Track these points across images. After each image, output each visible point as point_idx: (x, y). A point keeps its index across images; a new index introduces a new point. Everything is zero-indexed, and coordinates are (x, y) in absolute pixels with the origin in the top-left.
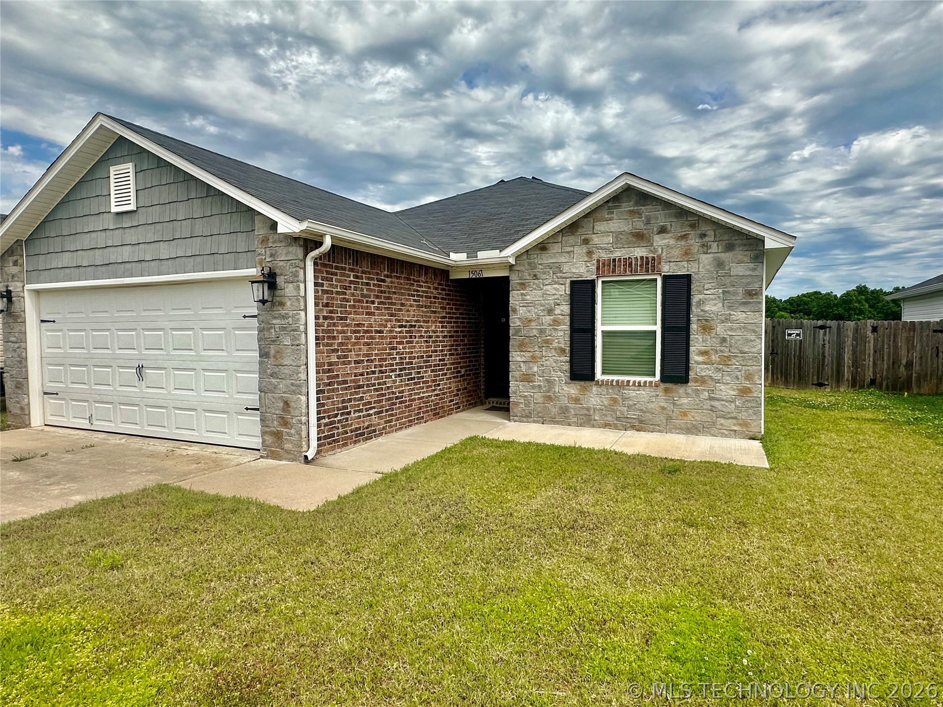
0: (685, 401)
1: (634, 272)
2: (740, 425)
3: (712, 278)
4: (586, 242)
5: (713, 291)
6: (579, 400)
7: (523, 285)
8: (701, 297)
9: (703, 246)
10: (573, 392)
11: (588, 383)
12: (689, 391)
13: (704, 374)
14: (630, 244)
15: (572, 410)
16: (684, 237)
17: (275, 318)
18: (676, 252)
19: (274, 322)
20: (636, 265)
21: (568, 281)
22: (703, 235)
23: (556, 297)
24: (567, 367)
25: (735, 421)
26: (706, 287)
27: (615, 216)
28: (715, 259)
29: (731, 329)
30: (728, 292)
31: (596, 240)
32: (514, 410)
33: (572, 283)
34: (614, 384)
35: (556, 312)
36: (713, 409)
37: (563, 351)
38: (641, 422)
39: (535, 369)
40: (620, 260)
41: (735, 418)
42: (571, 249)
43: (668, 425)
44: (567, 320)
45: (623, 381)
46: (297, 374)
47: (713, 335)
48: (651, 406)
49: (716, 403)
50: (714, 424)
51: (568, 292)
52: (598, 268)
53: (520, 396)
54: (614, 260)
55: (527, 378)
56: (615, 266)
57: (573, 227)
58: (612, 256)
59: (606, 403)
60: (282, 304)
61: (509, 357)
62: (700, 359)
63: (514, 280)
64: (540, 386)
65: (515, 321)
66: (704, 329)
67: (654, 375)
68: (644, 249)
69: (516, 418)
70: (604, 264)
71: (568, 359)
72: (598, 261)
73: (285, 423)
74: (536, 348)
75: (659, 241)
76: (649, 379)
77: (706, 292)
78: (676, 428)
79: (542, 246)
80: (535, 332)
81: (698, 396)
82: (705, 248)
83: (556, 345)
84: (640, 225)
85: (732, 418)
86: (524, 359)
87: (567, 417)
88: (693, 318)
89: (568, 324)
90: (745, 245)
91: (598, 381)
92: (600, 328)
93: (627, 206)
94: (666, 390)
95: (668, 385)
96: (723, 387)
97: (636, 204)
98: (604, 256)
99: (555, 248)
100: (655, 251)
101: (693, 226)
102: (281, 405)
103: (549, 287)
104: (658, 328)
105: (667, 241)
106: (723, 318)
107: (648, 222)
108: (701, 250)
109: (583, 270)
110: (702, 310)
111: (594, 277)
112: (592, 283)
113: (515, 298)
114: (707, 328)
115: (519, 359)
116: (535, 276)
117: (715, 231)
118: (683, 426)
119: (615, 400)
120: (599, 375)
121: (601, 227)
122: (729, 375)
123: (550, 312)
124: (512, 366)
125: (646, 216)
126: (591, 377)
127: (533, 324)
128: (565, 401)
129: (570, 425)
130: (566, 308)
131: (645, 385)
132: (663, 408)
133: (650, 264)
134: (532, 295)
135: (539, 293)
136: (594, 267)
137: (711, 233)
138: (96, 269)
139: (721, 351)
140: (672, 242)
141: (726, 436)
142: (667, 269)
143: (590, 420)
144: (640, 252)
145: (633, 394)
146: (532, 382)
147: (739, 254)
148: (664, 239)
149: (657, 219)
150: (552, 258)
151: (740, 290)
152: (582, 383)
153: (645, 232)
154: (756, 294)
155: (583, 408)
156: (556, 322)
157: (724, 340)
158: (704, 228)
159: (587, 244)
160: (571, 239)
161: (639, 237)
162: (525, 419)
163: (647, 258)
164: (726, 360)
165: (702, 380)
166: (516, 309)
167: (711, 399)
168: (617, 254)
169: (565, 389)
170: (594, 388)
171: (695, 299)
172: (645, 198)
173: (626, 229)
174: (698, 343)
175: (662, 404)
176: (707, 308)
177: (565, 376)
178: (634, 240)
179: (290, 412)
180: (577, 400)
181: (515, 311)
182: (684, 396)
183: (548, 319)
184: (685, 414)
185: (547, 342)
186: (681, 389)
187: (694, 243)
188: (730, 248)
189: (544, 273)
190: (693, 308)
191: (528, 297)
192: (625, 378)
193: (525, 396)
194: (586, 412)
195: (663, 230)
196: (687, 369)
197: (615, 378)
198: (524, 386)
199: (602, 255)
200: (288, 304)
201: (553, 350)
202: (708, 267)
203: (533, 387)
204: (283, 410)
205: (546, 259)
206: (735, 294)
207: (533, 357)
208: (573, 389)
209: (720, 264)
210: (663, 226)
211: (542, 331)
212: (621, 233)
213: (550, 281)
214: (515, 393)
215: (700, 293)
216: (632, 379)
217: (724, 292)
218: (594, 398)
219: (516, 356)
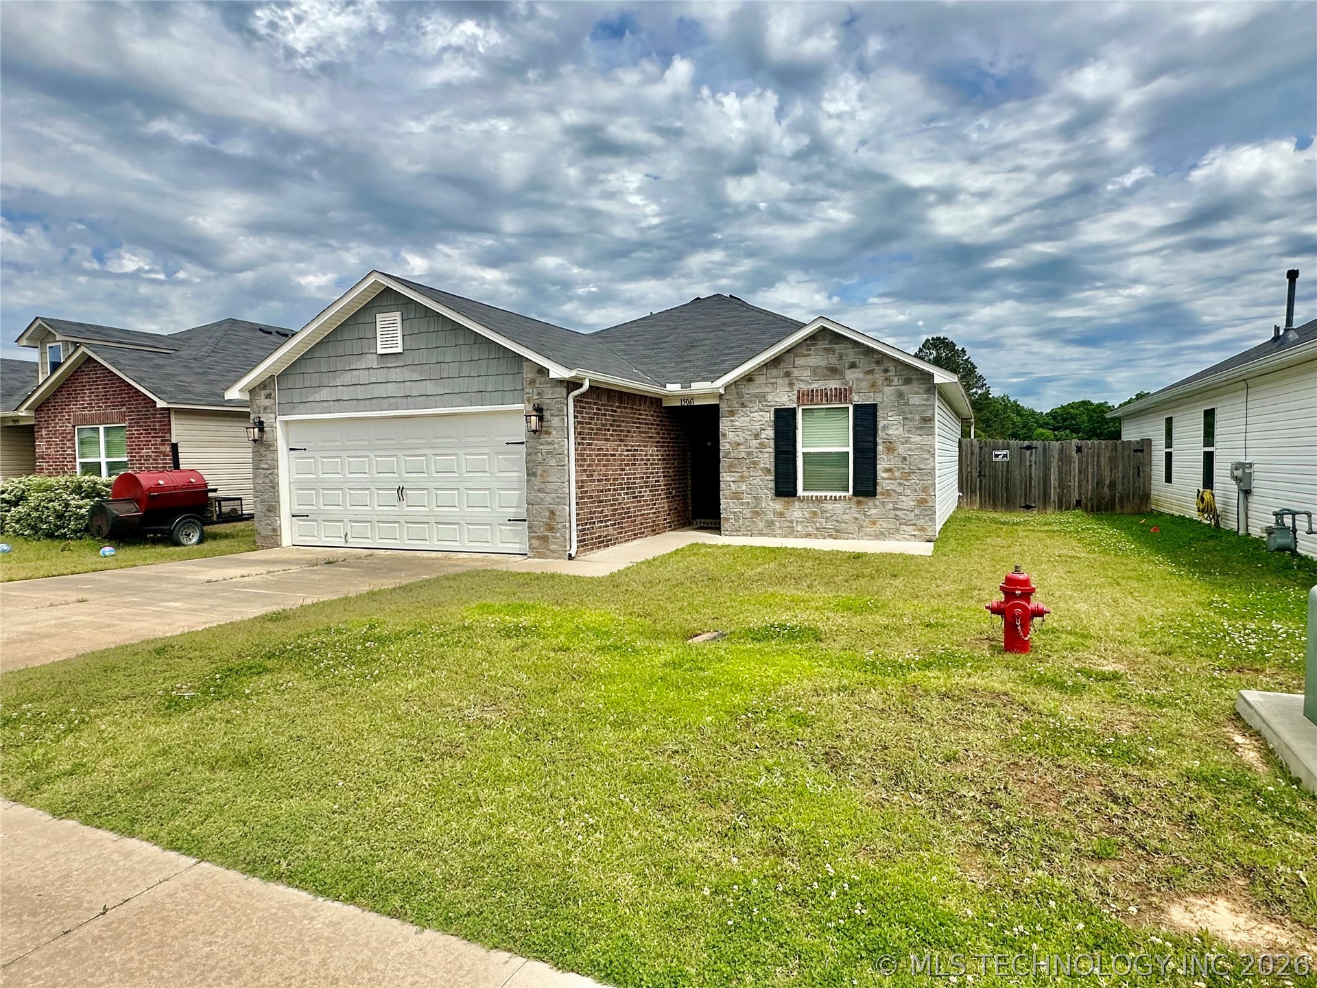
0: (873, 511)
1: (829, 401)
2: (919, 530)
3: (894, 407)
4: (788, 374)
5: (895, 418)
6: (783, 514)
7: (732, 413)
8: (886, 422)
9: (886, 379)
10: (777, 507)
11: (791, 499)
12: (878, 503)
13: (888, 488)
14: (825, 378)
15: (777, 523)
16: (871, 372)
17: (542, 444)
18: (864, 385)
19: (541, 447)
20: (831, 395)
21: (773, 409)
22: (886, 371)
23: (761, 423)
24: (772, 485)
25: (915, 527)
26: (889, 414)
27: (812, 352)
28: (897, 391)
29: (910, 450)
30: (907, 418)
31: (796, 373)
32: (725, 526)
33: (776, 410)
34: (814, 498)
35: (762, 437)
36: (896, 518)
37: (769, 471)
38: (837, 531)
39: (744, 488)
40: (817, 391)
41: (915, 525)
42: (774, 380)
43: (861, 532)
44: (772, 443)
45: (821, 496)
46: (562, 489)
47: (895, 455)
48: (846, 517)
49: (899, 513)
50: (898, 530)
51: (772, 419)
52: (798, 398)
53: (730, 512)
54: (812, 391)
55: (737, 496)
56: (813, 396)
57: (776, 361)
58: (811, 387)
59: (807, 516)
60: (548, 433)
61: (719, 477)
62: (885, 475)
63: (724, 407)
64: (748, 502)
65: (724, 445)
66: (888, 450)
67: (848, 491)
68: (837, 382)
69: (727, 533)
70: (803, 394)
71: (773, 478)
72: (799, 392)
73: (551, 529)
74: (745, 469)
75: (851, 375)
76: (843, 494)
77: (889, 419)
78: (866, 535)
79: (749, 378)
80: (743, 455)
81: (884, 507)
82: (888, 381)
83: (762, 465)
84: (833, 360)
85: (912, 525)
86: (733, 479)
87: (774, 531)
88: (879, 441)
89: (773, 446)
90: (920, 379)
91: (800, 497)
92: (800, 450)
93: (822, 344)
94: (859, 503)
95: (860, 498)
96: (904, 499)
97: (830, 342)
98: (804, 387)
99: (760, 380)
100: (847, 383)
101: (878, 363)
102: (548, 514)
103: (755, 414)
104: (850, 449)
105: (856, 375)
106: (903, 440)
107: (841, 357)
108: (885, 383)
109: (784, 398)
110: (887, 434)
111: (795, 405)
112: (793, 412)
113: (725, 425)
114: (890, 449)
115: (729, 479)
116: (743, 404)
117: (895, 367)
118: (872, 533)
119: (815, 513)
120: (800, 492)
121: (800, 361)
122: (909, 489)
123: (757, 436)
124: (722, 486)
125: (839, 353)
126: (793, 493)
127: (741, 447)
128: (770, 516)
129: (775, 537)
130: (770, 433)
131: (840, 499)
132: (856, 519)
133: (843, 395)
134: (740, 421)
135: (747, 419)
136: (795, 397)
137: (892, 369)
138: (357, 403)
139: (903, 469)
140: (861, 376)
141: (908, 540)
142: (857, 399)
143: (794, 531)
144: (833, 384)
145: (829, 507)
146: (741, 499)
147: (915, 386)
148: (854, 373)
149: (848, 356)
150: (757, 388)
151: (917, 417)
152: (786, 499)
153: (838, 367)
154: (929, 420)
155: (787, 521)
156: (762, 445)
157: (905, 459)
158: (888, 364)
159: (789, 376)
160: (775, 372)
161: (833, 371)
162: (735, 533)
163: (840, 389)
164: (906, 476)
165: (887, 493)
166: (725, 434)
167: (896, 509)
168: (815, 386)
169: (771, 503)
170: (797, 503)
171: (881, 424)
172: (838, 338)
173: (822, 364)
174: (883, 462)
175: (855, 515)
176: (890, 432)
177: (771, 494)
178: (829, 373)
179: (555, 520)
180: (781, 515)
181: (724, 435)
182: (873, 508)
183: (755, 443)
184: (874, 523)
185: (754, 463)
186: (870, 502)
187: (879, 377)
188: (908, 381)
189: (751, 402)
190: (879, 432)
191: (737, 423)
192: (823, 494)
193: (735, 512)
194: (790, 524)
195: (853, 366)
196: (875, 484)
197: (815, 494)
198: (734, 503)
199: (801, 386)
200: (554, 433)
201: (760, 471)
202: (891, 397)
203: (742, 504)
204: (550, 518)
205: (752, 389)
206: (912, 420)
207: (742, 477)
208: (778, 505)
209: (900, 395)
210: (853, 362)
211: (749, 454)
212: (818, 367)
213: (756, 409)
214: (725, 509)
215: (885, 419)
216: (829, 494)
217: (904, 419)
218: (797, 512)
219: (725, 477)
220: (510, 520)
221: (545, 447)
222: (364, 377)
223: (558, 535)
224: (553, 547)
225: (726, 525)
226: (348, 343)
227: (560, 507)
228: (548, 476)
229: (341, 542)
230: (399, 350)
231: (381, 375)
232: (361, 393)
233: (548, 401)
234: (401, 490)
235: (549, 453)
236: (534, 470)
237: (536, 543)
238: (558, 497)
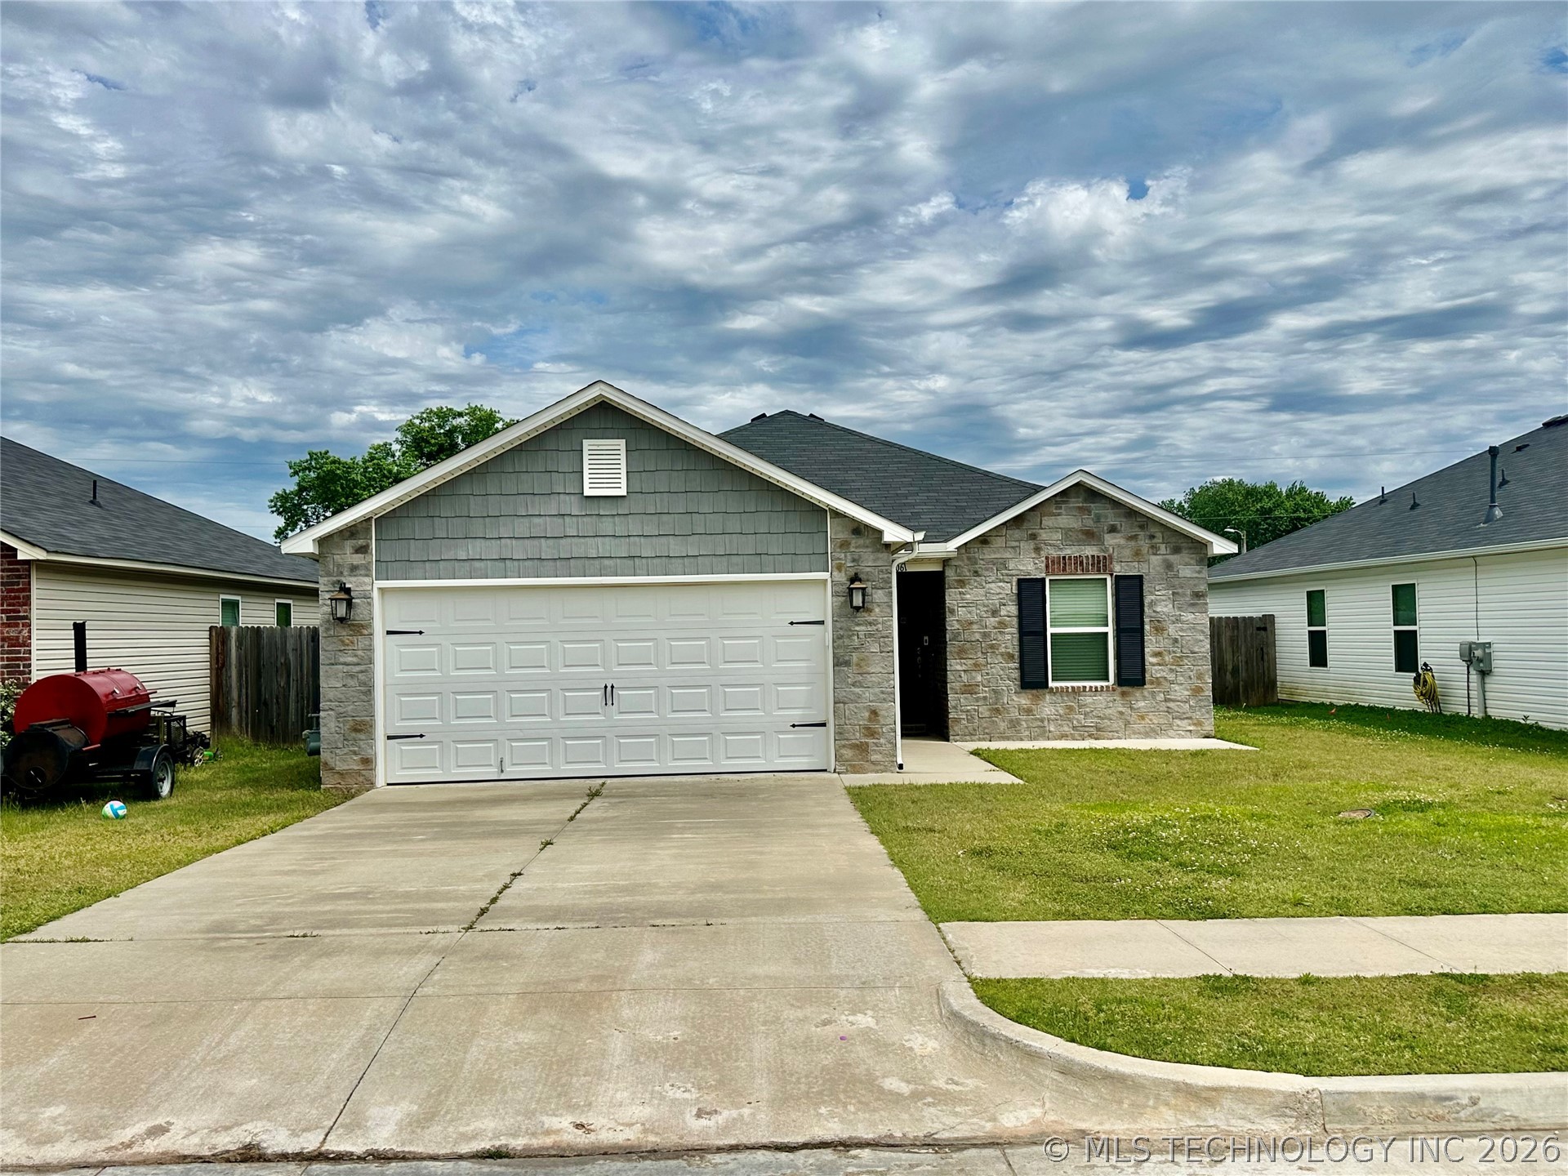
0: (1142, 704)
1: (1085, 571)
2: (1194, 724)
3: (1163, 579)
4: (1033, 537)
5: (1164, 592)
6: (1031, 711)
7: (962, 583)
8: (1153, 597)
9: (1152, 547)
10: (1024, 702)
11: (1041, 691)
12: (1146, 693)
13: (1159, 675)
14: (1080, 543)
15: (1024, 723)
16: (1134, 538)
17: (858, 625)
18: (1127, 552)
19: (857, 628)
20: (1088, 564)
21: (1015, 579)
22: (1152, 537)
23: (1001, 596)
24: (1016, 674)
25: (1190, 721)
26: (1157, 588)
27: (1062, 511)
28: (1165, 561)
29: (1182, 630)
30: (1178, 593)
31: (1044, 535)
32: (954, 729)
33: (1020, 581)
34: (1070, 690)
35: (1002, 614)
36: (1169, 710)
37: (1011, 656)
38: (1098, 729)
39: (979, 678)
40: (1070, 558)
41: (1190, 718)
42: (1017, 544)
43: (1127, 729)
44: (1015, 621)
45: (1079, 687)
46: (888, 681)
47: (1165, 636)
48: (1109, 711)
49: (1171, 705)
50: (1171, 725)
51: (1015, 591)
52: (1047, 566)
53: (961, 711)
54: (1064, 558)
55: (970, 689)
56: (1065, 564)
57: (1018, 520)
58: (1062, 554)
59: (1061, 712)
60: (869, 611)
61: (946, 665)
62: (1154, 660)
63: (950, 574)
64: (985, 698)
65: (952, 624)
66: (1157, 630)
67: (1107, 679)
68: (1095, 548)
69: (957, 738)
70: (1053, 562)
71: (1017, 665)
72: (1047, 558)
73: (871, 733)
74: (980, 654)
75: (1110, 540)
76: (1104, 684)
77: (1157, 593)
78: (1134, 733)
79: (983, 540)
80: (978, 636)
81: (1154, 698)
82: (1154, 549)
83: (1003, 650)
84: (1089, 522)
85: (1187, 718)
86: (964, 668)
87: (1018, 732)
88: (1146, 620)
89: (1016, 626)
90: (1190, 548)
91: (1052, 688)
92: (1050, 630)
93: (1075, 502)
94: (1123, 694)
95: (1125, 689)
96: (1177, 688)
97: (1085, 501)
98: (1054, 553)
99: (999, 542)
100: (1106, 550)
101: (1142, 527)
102: (867, 714)
103: (993, 585)
104: (1110, 630)
105: (1118, 540)
106: (1173, 618)
107: (1098, 519)
108: (1151, 551)
109: (1029, 565)
110: (1154, 611)
111: (1043, 575)
112: (1043, 580)
113: (952, 597)
114: (1159, 629)
115: (959, 667)
116: (976, 572)
117: (1162, 533)
118: (1142, 730)
119: (1070, 708)
120: (1051, 684)
121: (1048, 521)
122: (1182, 676)
123: (995, 613)
124: (950, 676)
125: (1096, 515)
126: (1044, 685)
127: (975, 626)
128: (1015, 714)
129: (1022, 740)
130: (1013, 609)
131: (1102, 690)
132: (1121, 713)
133: (1101, 564)
134: (972, 594)
135: (982, 591)
136: (1043, 565)
137: (1159, 535)
139: (1174, 652)
140: (1122, 542)
141: (1183, 737)
142: (1118, 570)
143: (1045, 732)
144: (1090, 551)
145: (1089, 700)
146: (976, 693)
147: (1185, 556)
148: (1115, 538)
149: (1106, 517)
150: (995, 553)
151: (1189, 592)
152: (1034, 691)
153: (1095, 530)
154: (1203, 596)
155: (1037, 719)
156: (1002, 625)
157: (1176, 641)
158: (1153, 530)
159: (1034, 539)
160: (1017, 534)
161: (1090, 536)
162: (968, 738)
163: (1098, 557)
164: (1178, 661)
165: (1157, 682)
166: (954, 610)
167: (1166, 700)
168: (1068, 552)
169: (1015, 699)
170: (1048, 697)
171: (1147, 599)
172: (1093, 495)
173: (1076, 526)
174: (1151, 644)
175: (1120, 709)
176: (1158, 609)
177: (1014, 686)
178: (1084, 537)
179: (878, 721)
180: (1029, 711)
181: (952, 612)
182: (1141, 700)
183: (993, 621)
184: (1143, 718)
185: (992, 647)
186: (1137, 692)
187: (1144, 544)
188: (1176, 550)
189: (987, 570)
190: (1146, 609)
191: (968, 596)
192: (1081, 684)
193: (968, 711)
194: (1040, 723)
195: (1113, 529)
196: (1143, 671)
197: (1069, 684)
198: (966, 698)
199: (1050, 552)
200: (877, 610)
201: (999, 657)
202: (1158, 568)
203: (977, 700)
204: (870, 720)
205: (988, 554)
206: (1184, 595)
207: (976, 665)
208: (1024, 700)
209: (1169, 566)
210: (1113, 526)
211: (985, 635)
212: (1070, 530)
213: (993, 578)
214: (955, 707)
215: (1152, 593)
216: (1088, 684)
217: (1173, 594)
218: (1048, 707)
219: (954, 665)
220: (794, 726)
221: (863, 628)
222: (553, 527)
223: (882, 741)
224: (874, 757)
225: (956, 728)
226: (524, 476)
227: (886, 705)
228: (868, 665)
229: (492, 772)
230: (623, 492)
231: (587, 527)
232: (547, 549)
233: (868, 569)
234: (609, 692)
235: (871, 635)
236: (847, 658)
237: (848, 753)
238: (882, 692)
